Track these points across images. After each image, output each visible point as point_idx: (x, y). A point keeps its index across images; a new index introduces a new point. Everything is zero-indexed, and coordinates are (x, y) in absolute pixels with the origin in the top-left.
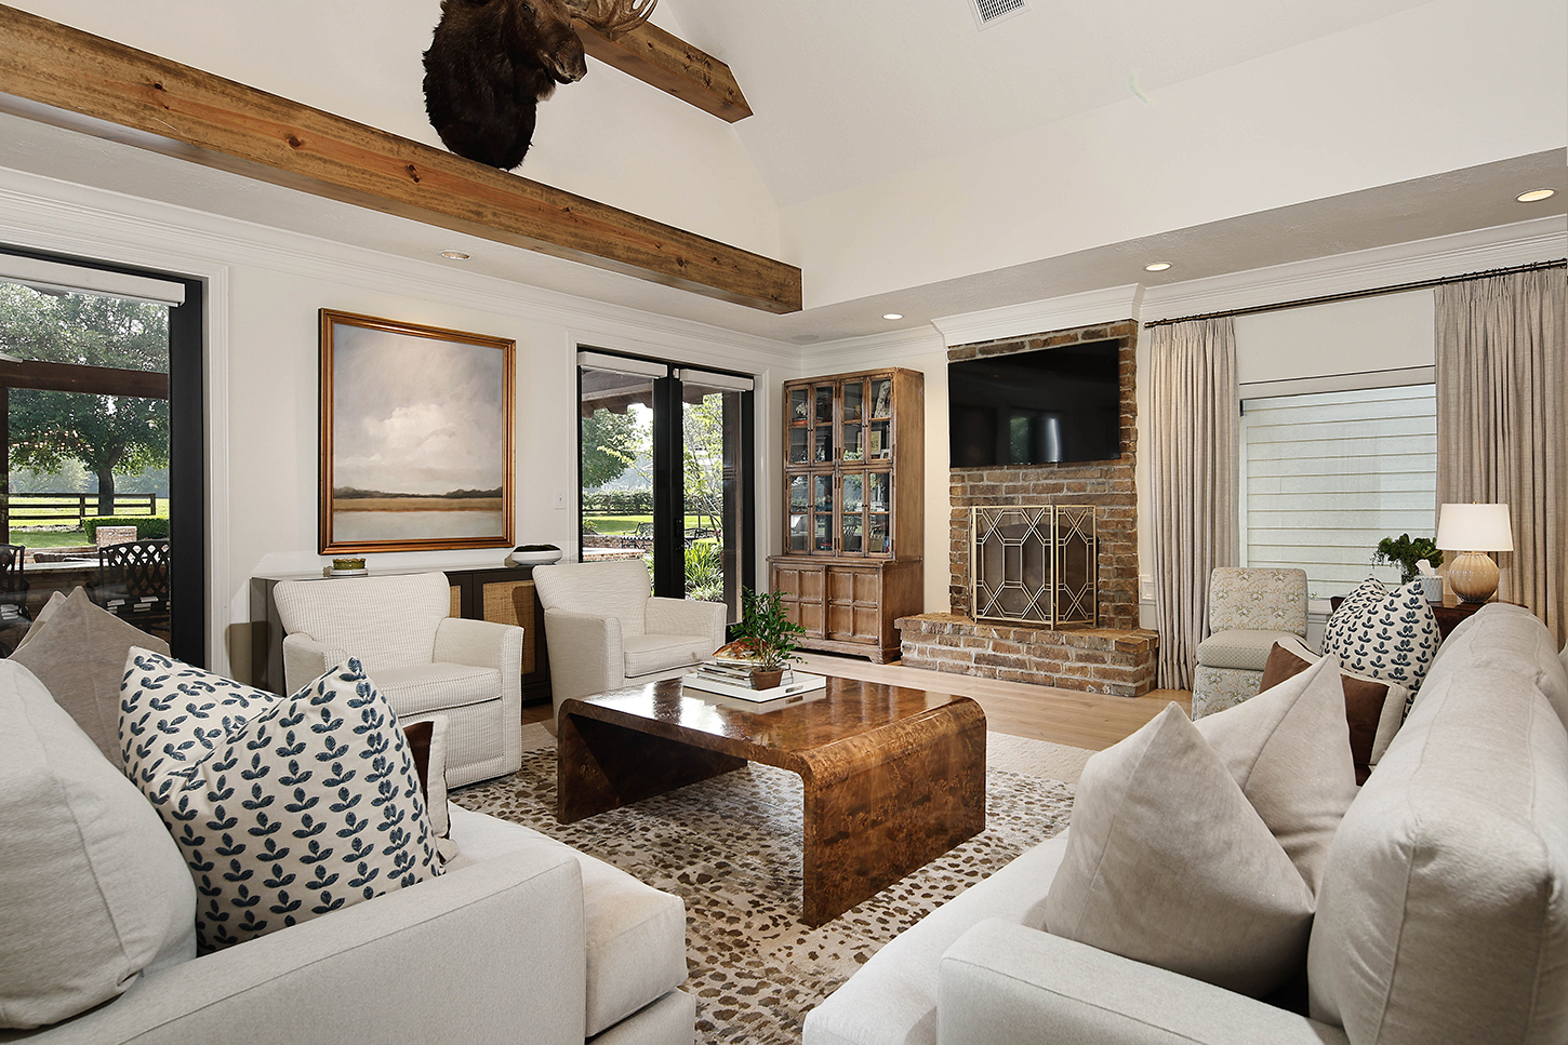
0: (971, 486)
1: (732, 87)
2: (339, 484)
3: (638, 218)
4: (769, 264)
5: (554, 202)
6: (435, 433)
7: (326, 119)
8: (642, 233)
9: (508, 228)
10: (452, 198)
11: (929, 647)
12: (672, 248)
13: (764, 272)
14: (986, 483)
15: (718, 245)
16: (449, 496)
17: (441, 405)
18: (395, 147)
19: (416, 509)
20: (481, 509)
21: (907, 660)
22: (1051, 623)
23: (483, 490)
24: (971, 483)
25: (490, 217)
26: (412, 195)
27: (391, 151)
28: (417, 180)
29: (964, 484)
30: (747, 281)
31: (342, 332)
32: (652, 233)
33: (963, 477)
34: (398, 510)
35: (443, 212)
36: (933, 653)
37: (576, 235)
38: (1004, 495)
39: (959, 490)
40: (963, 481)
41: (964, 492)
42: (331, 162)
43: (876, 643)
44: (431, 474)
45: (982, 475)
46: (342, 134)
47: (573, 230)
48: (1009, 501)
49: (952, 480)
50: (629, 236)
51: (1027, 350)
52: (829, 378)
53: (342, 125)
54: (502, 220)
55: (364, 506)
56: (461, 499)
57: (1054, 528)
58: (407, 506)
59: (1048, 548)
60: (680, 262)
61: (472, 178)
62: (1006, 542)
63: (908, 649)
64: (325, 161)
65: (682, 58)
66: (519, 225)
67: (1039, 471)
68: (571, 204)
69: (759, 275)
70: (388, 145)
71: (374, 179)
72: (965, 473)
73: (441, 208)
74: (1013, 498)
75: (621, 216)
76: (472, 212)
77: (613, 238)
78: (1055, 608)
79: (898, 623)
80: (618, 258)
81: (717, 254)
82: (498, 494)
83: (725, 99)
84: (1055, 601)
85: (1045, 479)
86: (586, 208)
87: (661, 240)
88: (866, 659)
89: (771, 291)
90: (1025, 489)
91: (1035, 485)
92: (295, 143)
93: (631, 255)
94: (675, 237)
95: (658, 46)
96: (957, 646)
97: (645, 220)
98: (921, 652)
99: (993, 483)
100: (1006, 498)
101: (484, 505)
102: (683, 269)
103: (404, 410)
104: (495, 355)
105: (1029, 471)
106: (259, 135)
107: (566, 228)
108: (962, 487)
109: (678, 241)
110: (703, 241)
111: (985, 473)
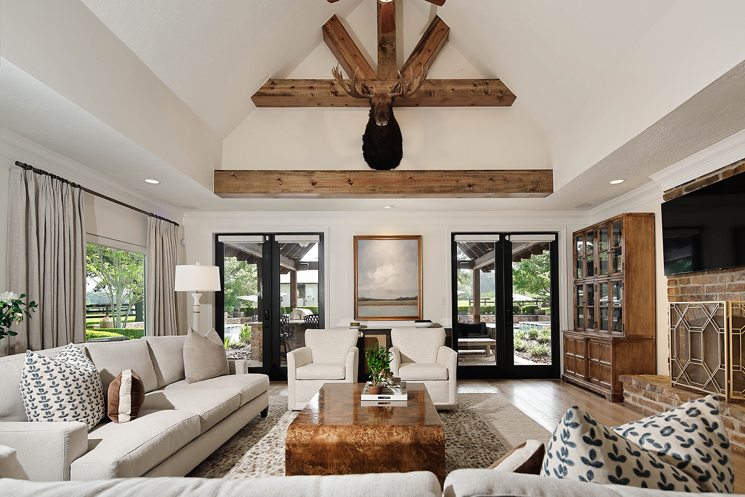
0: (682, 288)
1: (502, 88)
2: (360, 296)
3: (445, 171)
4: (528, 173)
5: (405, 176)
6: (391, 276)
7: (322, 173)
8: (448, 178)
9: (385, 193)
10: (364, 187)
11: (639, 397)
12: (465, 181)
13: (524, 178)
14: (692, 285)
15: (493, 172)
16: (397, 300)
17: (393, 265)
18: (344, 175)
19: (385, 305)
20: (409, 305)
21: (626, 403)
22: (726, 396)
23: (410, 297)
24: (682, 286)
25: (378, 190)
26: (350, 190)
27: (342, 176)
28: (351, 184)
29: (677, 286)
30: (512, 185)
31: (360, 242)
32: (453, 176)
33: (676, 281)
34: (379, 305)
35: (361, 193)
36: (640, 401)
37: (415, 187)
38: (705, 294)
39: (674, 291)
40: (676, 284)
41: (677, 292)
42: (324, 187)
43: (609, 388)
44: (390, 291)
45: (689, 280)
46: (327, 176)
47: (414, 186)
48: (708, 298)
49: (669, 284)
50: (441, 181)
51: (721, 179)
52: (592, 227)
53: (327, 173)
54: (383, 190)
55: (367, 304)
56: (402, 301)
57: (728, 319)
58: (382, 304)
59: (722, 335)
60: (470, 186)
61: (371, 177)
62: (691, 329)
63: (628, 396)
64: (322, 187)
65: (471, 87)
66: (390, 190)
67: (733, 274)
68: (412, 175)
69: (521, 180)
70: (341, 175)
71: (337, 188)
72: (677, 279)
73: (360, 192)
74: (712, 296)
75: (437, 173)
76: (371, 190)
77: (433, 184)
78: (729, 385)
79: (621, 378)
80: (436, 192)
81: (492, 176)
82: (416, 298)
83: (498, 97)
84: (729, 379)
85: (738, 280)
86: (419, 174)
87: (459, 178)
88: (603, 397)
89: (530, 187)
90: (721, 289)
91: (729, 286)
92: (314, 184)
93: (442, 189)
94: (466, 175)
95: (457, 88)
96: (654, 400)
97: (449, 171)
98: (634, 399)
99: (697, 285)
100: (707, 296)
101: (410, 303)
102: (471, 188)
103: (381, 268)
104: (414, 243)
105: (725, 274)
106: (303, 185)
107: (410, 186)
108: (676, 288)
109: (468, 176)
110: (483, 172)
111: (692, 278)
